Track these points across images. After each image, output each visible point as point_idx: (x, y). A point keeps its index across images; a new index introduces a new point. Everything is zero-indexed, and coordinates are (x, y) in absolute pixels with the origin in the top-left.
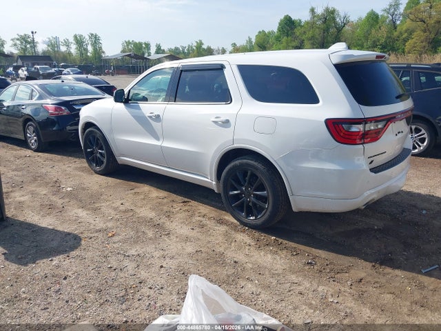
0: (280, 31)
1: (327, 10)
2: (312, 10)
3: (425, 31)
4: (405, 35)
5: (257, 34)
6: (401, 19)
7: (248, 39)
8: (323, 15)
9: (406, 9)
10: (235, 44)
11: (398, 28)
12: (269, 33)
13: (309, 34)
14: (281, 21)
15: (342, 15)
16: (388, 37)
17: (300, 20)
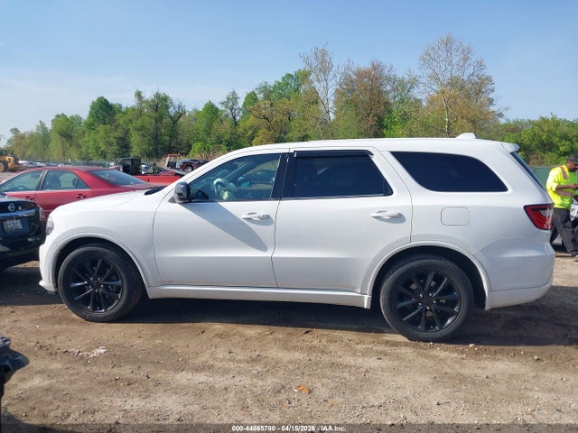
0: (93, 116)
1: (158, 95)
2: (139, 95)
3: (269, 130)
4: (250, 132)
5: (54, 118)
6: (241, 114)
7: (39, 124)
8: (153, 101)
9: (244, 105)
10: (16, 129)
11: (241, 124)
12: (72, 117)
13: (138, 123)
14: (93, 103)
15: (176, 103)
16: (232, 134)
17: (120, 106)
